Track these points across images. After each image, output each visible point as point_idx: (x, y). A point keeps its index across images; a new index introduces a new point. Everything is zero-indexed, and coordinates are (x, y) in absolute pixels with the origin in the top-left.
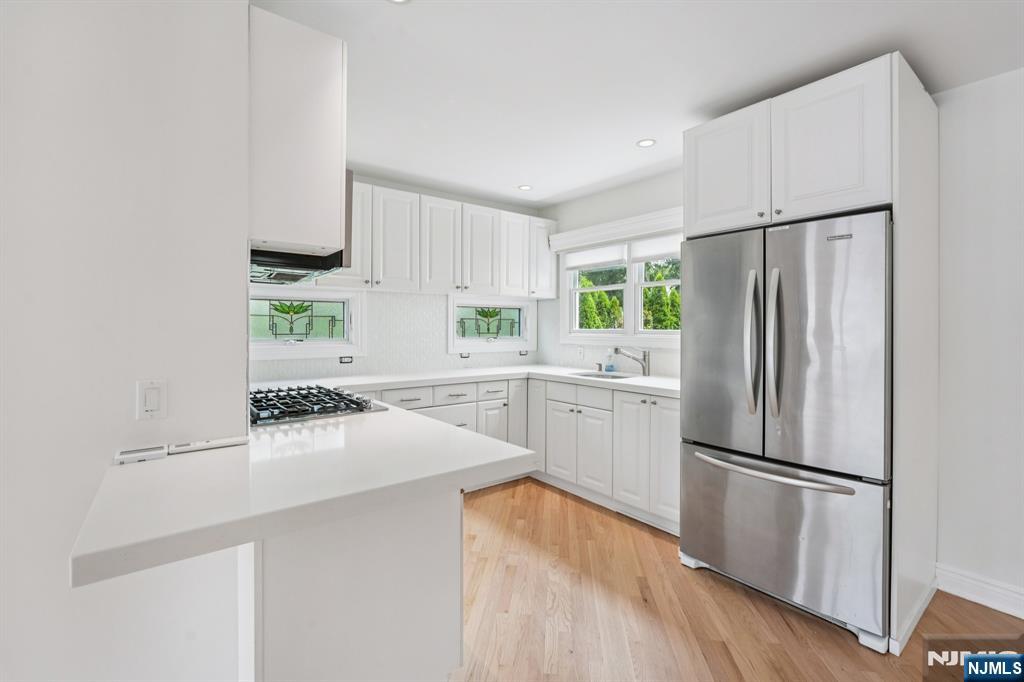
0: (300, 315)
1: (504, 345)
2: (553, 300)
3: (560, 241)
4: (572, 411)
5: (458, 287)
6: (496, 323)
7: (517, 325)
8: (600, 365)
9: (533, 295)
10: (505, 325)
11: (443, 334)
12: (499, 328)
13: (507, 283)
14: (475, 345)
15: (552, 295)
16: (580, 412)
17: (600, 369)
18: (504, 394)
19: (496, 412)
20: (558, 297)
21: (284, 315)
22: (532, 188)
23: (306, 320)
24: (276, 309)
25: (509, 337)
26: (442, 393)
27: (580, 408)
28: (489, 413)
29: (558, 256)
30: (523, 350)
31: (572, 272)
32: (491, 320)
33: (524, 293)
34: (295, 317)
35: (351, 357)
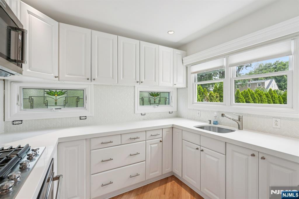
0: (60, 97)
1: (162, 109)
2: (185, 88)
3: (188, 60)
4: (197, 149)
5: (137, 82)
6: (158, 99)
7: (168, 100)
8: (210, 121)
9: (175, 86)
10: (163, 100)
11: (133, 105)
12: (160, 101)
13: (162, 80)
14: (148, 109)
15: (184, 86)
16: (202, 150)
17: (210, 123)
18: (161, 136)
19: (156, 145)
20: (187, 87)
21: (52, 96)
22: (174, 32)
25: (165, 105)
26: (126, 138)
27: (202, 148)
28: (152, 146)
29: (187, 67)
30: (171, 111)
31: (193, 75)
32: (156, 97)
33: (171, 85)
35: (86, 117)
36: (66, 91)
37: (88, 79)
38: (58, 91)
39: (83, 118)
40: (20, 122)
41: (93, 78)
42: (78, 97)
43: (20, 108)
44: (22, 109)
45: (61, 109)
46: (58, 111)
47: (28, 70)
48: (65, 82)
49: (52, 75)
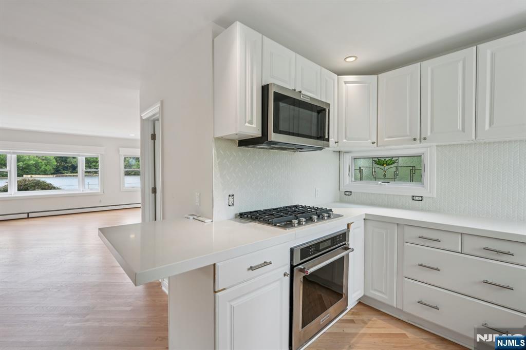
0: (390, 166)
21: (380, 166)
23: (394, 169)
24: (376, 163)
34: (387, 167)
35: (422, 197)
36: (397, 158)
37: (415, 139)
38: (387, 159)
39: (417, 198)
40: (350, 193)
41: (423, 136)
42: (414, 168)
43: (352, 179)
44: (353, 180)
45: (389, 183)
46: (385, 185)
47: (345, 141)
48: (386, 147)
49: (369, 141)
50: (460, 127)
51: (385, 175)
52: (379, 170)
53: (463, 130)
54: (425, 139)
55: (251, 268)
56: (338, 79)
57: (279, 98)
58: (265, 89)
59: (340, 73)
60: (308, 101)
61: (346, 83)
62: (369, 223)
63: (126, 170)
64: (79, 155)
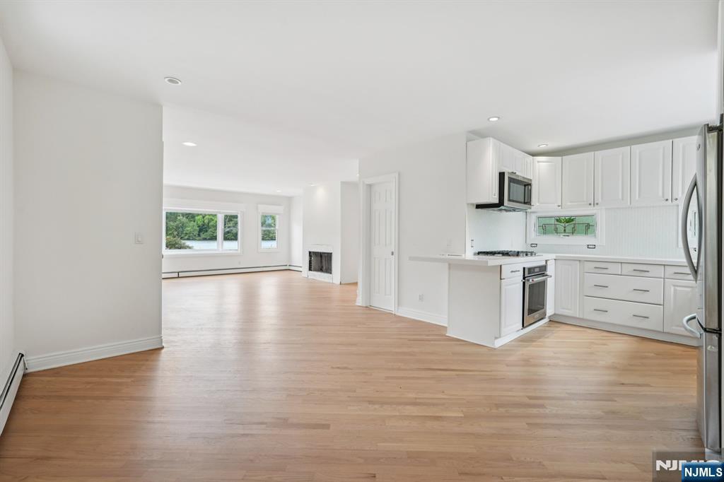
0: (569, 223)
21: (560, 223)
23: (573, 226)
24: (557, 221)
34: (567, 224)
37: (590, 204)
38: (567, 218)
41: (596, 202)
42: (588, 224)
45: (569, 236)
49: (556, 204)
50: (620, 197)
51: (565, 230)
52: (561, 227)
53: (623, 199)
54: (597, 204)
55: (512, 272)
56: (533, 159)
57: (511, 180)
58: (502, 175)
59: (534, 154)
60: (522, 179)
61: (538, 162)
62: (558, 262)
63: (264, 229)
64: (220, 213)
